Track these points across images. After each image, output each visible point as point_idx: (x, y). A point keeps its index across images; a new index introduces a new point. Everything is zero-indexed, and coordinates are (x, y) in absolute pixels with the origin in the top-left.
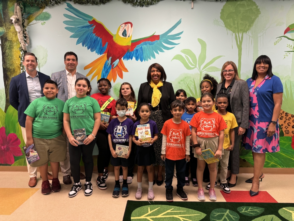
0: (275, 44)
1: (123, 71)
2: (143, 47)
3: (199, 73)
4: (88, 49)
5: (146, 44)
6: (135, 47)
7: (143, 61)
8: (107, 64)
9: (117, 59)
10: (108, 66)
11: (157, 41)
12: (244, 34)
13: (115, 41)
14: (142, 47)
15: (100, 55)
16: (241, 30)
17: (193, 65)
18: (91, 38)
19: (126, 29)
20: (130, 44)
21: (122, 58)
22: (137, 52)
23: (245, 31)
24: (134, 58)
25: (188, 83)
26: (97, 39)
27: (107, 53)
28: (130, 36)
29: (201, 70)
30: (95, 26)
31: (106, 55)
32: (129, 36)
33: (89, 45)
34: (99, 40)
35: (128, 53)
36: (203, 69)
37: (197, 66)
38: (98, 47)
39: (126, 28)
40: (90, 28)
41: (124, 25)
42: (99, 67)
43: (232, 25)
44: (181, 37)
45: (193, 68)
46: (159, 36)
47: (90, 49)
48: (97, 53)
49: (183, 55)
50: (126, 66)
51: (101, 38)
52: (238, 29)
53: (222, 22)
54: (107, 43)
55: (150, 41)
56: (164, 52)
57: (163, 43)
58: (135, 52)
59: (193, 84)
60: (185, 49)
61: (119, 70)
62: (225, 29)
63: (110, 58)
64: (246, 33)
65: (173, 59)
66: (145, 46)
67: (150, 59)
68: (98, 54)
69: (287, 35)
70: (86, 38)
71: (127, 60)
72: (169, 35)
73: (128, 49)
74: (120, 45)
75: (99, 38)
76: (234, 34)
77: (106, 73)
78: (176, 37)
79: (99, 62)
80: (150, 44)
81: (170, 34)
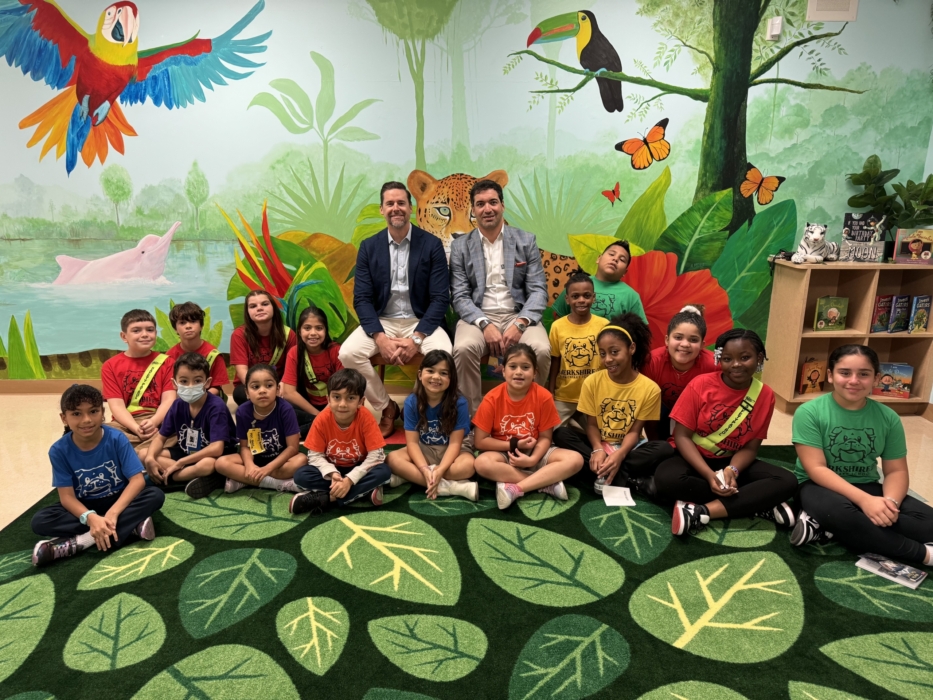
0: (505, 72)
1: (123, 135)
2: (170, 69)
3: (322, 143)
4: (25, 72)
5: (177, 63)
6: (148, 71)
7: (175, 106)
8: (79, 115)
9: (104, 101)
10: (83, 120)
11: (206, 56)
12: (429, 44)
13: (94, 53)
14: (167, 70)
15: (59, 88)
16: (419, 32)
17: (303, 122)
18: (29, 42)
19: (121, 21)
20: (134, 61)
21: (118, 100)
22: (156, 83)
23: (429, 34)
24: (149, 99)
25: (297, 170)
26: (46, 45)
27: (75, 86)
28: (133, 40)
29: (326, 135)
30: (36, 10)
31: (75, 91)
32: (130, 41)
33: (25, 63)
34: (52, 50)
35: (133, 87)
36: (329, 134)
37: (315, 124)
38: (51, 68)
39: (120, 18)
40: (24, 15)
41: (113, 10)
42: (59, 121)
43: (396, 17)
44: (266, 47)
45: (305, 130)
46: (209, 41)
47: (29, 73)
48: (51, 84)
49: (277, 94)
50: (130, 121)
51: (56, 45)
52: (412, 30)
53: (371, 8)
54: (74, 58)
55: (187, 56)
56: (226, 84)
57: (222, 61)
58: (149, 82)
59: (309, 172)
60: (281, 80)
61: (113, 131)
62: (379, 27)
63: (86, 98)
64: (433, 39)
65: (251, 104)
66: (175, 67)
67: (192, 102)
68: (53, 88)
69: (535, 47)
70: (17, 42)
71: (131, 104)
72: (235, 39)
73: (131, 76)
74: (108, 65)
75: (51, 43)
76: (402, 42)
77: (78, 139)
78: (256, 44)
79: (56, 110)
80: (187, 63)
81: (237, 38)
